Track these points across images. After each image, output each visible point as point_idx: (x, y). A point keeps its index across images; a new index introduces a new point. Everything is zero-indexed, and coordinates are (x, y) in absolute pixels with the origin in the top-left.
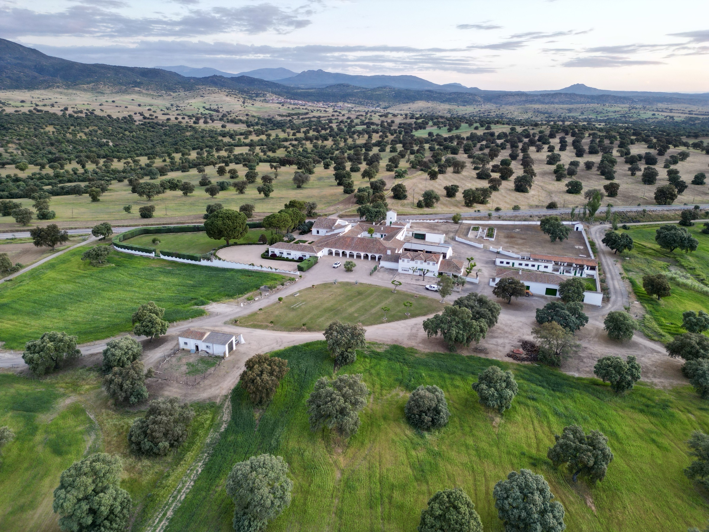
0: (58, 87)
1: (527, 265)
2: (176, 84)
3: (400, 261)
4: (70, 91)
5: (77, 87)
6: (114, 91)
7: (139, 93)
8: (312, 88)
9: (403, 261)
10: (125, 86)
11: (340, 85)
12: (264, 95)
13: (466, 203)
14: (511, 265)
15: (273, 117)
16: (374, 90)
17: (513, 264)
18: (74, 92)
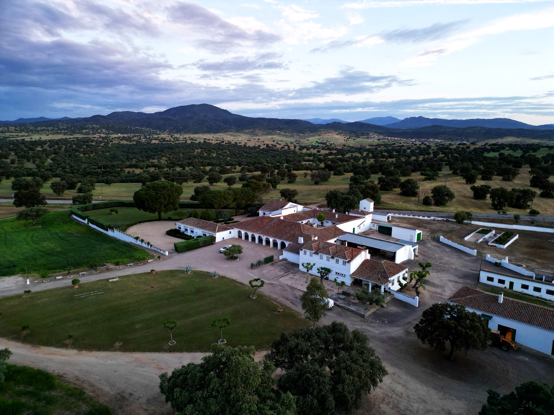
0: (231, 131)
1: (538, 290)
2: (306, 129)
3: (302, 253)
4: (237, 134)
5: (242, 131)
6: (264, 133)
7: (279, 134)
8: (410, 129)
9: (305, 253)
10: (272, 130)
11: (434, 126)
12: (368, 134)
13: (493, 204)
14: (507, 285)
15: (364, 147)
16: (466, 129)
17: (511, 284)
18: (240, 134)
